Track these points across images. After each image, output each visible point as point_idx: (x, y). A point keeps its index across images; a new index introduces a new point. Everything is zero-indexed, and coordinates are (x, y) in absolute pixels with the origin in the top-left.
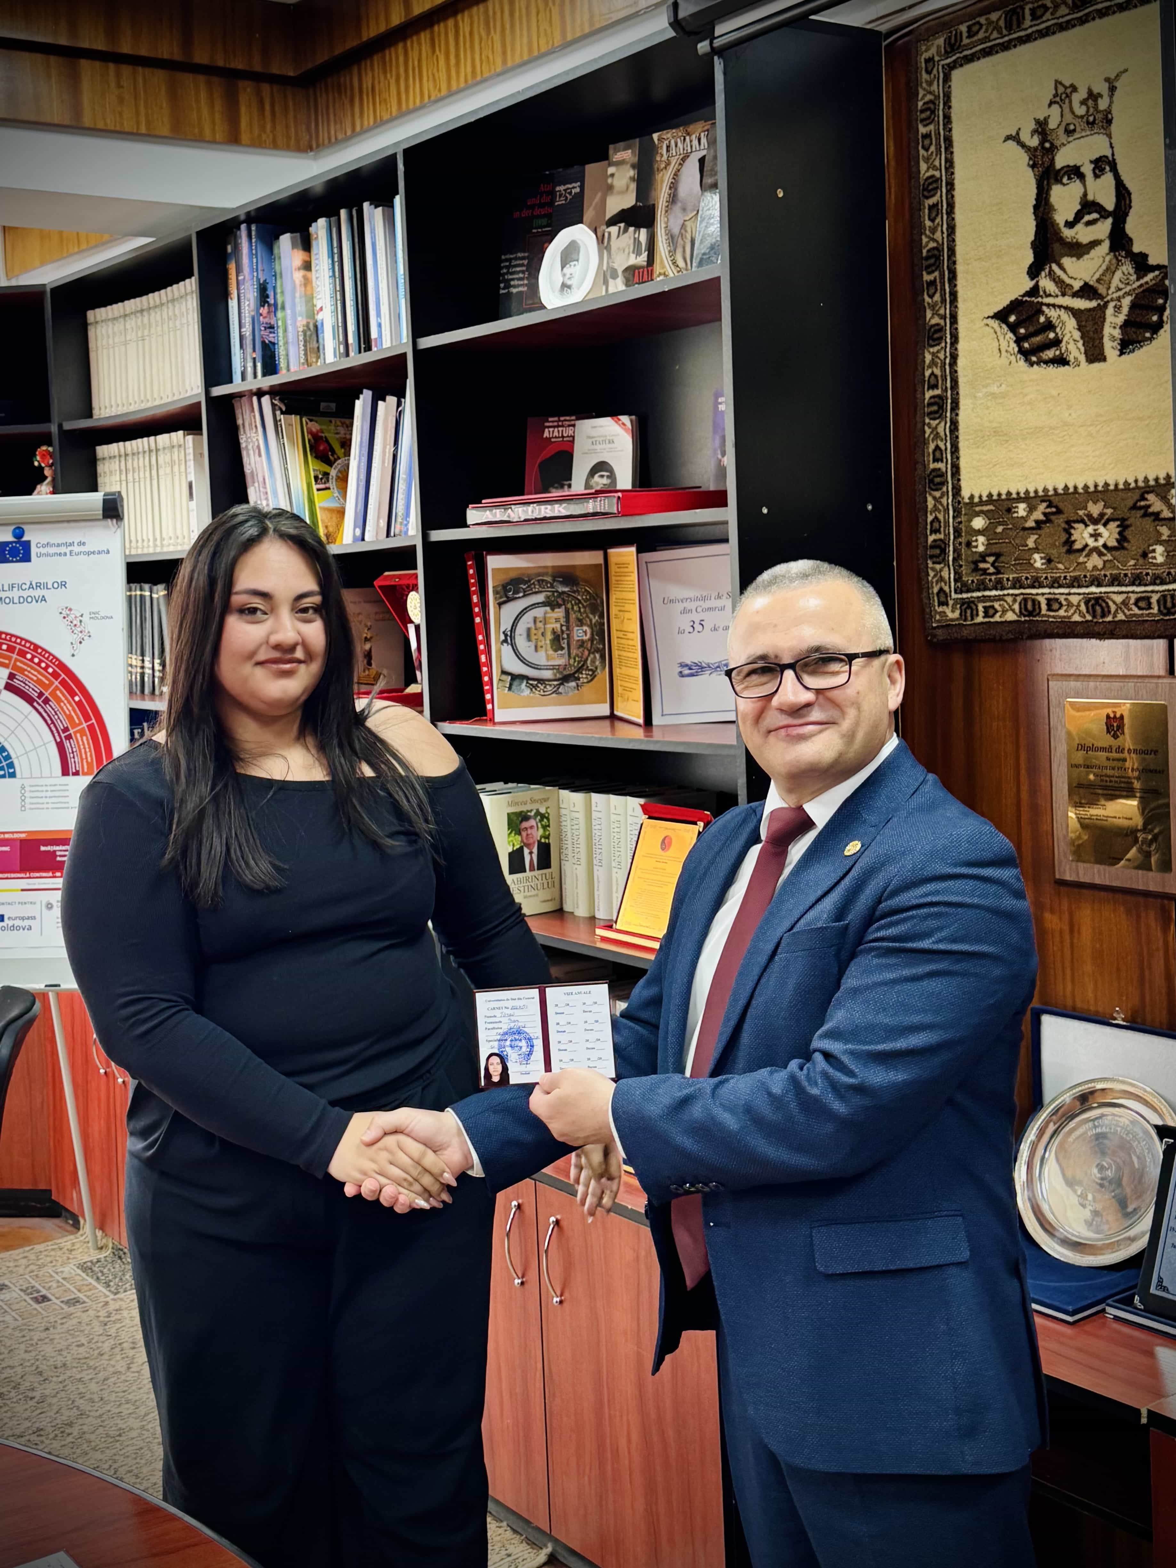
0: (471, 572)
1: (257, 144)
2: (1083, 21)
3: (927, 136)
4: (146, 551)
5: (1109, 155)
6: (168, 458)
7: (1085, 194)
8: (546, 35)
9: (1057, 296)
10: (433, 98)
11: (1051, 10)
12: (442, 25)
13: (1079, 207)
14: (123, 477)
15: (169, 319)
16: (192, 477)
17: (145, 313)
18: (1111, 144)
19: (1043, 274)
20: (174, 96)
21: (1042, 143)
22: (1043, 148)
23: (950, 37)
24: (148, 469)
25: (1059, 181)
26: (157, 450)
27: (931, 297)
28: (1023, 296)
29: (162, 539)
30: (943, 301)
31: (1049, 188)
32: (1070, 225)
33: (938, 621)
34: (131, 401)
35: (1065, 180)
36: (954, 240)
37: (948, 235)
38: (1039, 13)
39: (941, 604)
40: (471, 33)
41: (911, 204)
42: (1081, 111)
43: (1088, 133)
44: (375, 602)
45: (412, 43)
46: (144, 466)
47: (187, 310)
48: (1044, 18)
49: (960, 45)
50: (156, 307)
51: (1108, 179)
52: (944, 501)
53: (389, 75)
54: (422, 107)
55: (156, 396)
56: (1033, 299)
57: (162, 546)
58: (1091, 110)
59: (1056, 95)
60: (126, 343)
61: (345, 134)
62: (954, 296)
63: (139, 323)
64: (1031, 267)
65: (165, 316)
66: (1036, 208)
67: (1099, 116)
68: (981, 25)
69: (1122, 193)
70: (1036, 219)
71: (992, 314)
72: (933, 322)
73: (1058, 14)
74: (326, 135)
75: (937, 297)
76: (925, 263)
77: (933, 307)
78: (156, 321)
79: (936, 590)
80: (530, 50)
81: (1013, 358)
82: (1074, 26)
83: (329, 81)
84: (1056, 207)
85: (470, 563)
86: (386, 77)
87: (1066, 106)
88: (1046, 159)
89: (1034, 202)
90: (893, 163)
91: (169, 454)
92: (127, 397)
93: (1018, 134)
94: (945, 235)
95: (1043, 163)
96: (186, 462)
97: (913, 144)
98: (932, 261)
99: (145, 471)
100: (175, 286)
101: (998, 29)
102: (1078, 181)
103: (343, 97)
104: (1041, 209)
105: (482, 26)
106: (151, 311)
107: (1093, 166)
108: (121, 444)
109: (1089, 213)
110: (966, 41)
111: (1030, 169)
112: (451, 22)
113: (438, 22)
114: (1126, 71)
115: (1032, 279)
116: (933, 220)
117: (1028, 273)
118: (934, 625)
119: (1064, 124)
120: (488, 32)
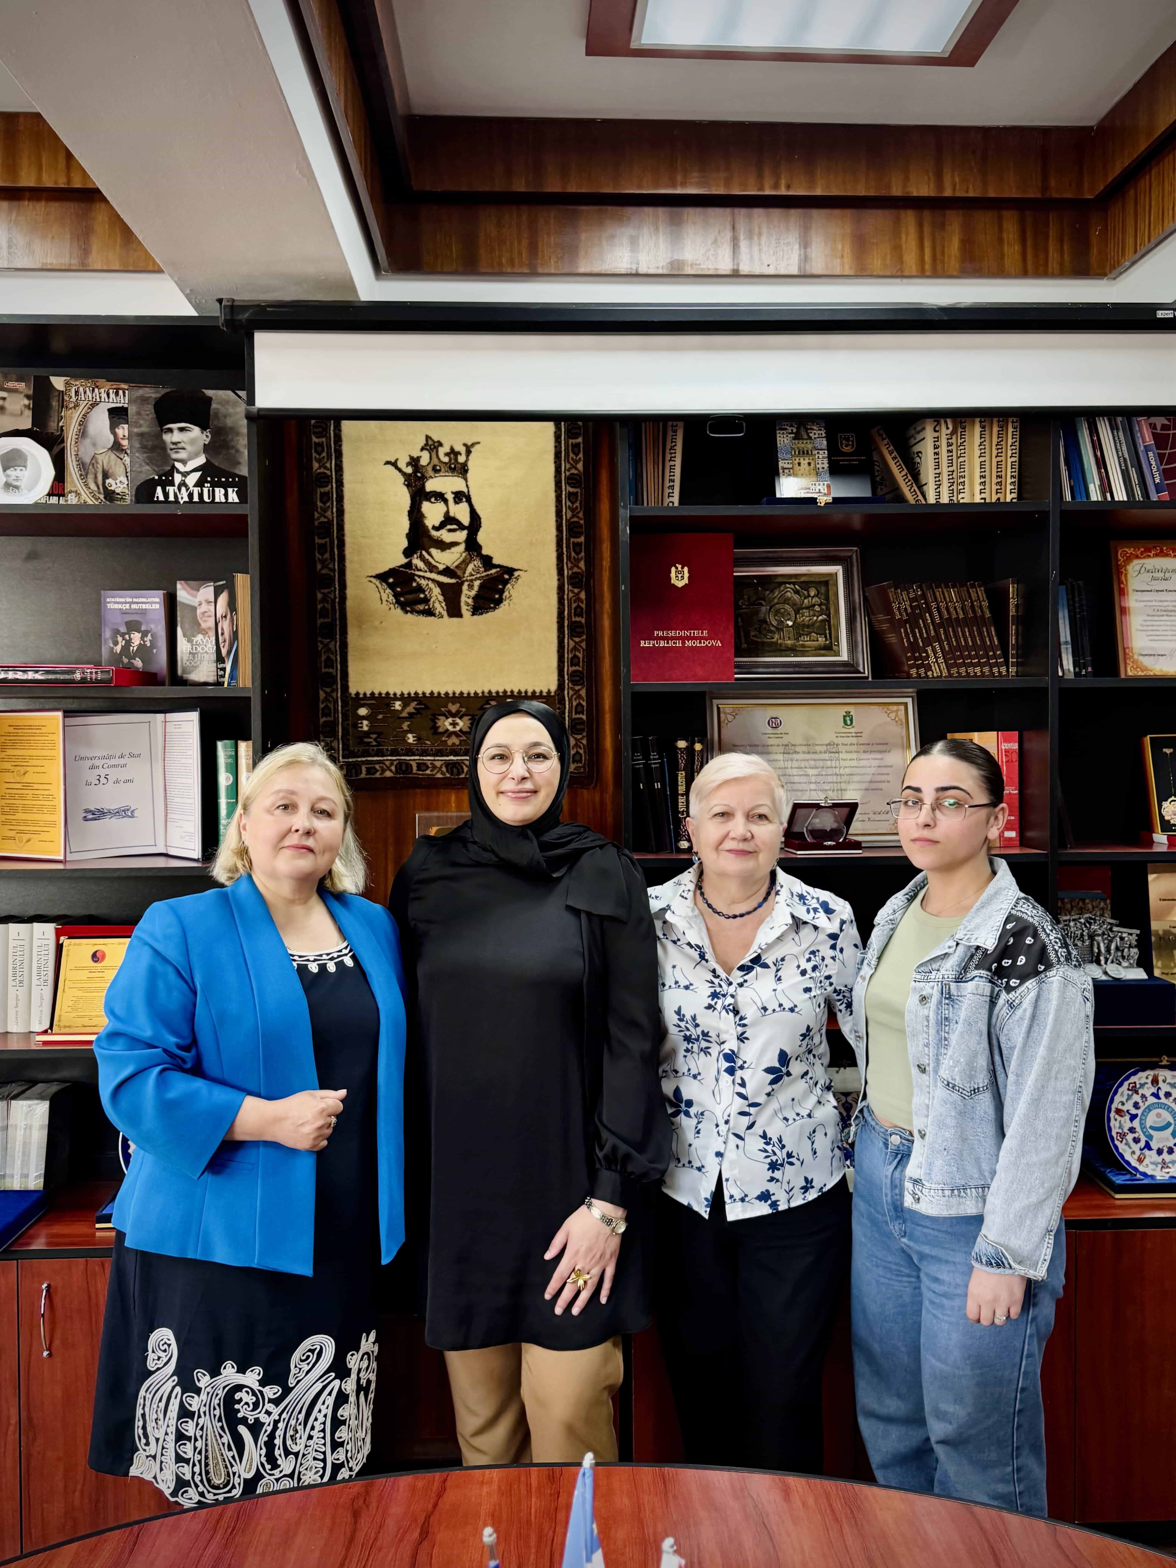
3: (319, 445)
5: (466, 491)
7: (447, 512)
9: (426, 572)
13: (443, 519)
18: (467, 486)
19: (415, 556)
21: (415, 472)
22: (416, 476)
25: (428, 500)
27: (322, 555)
28: (400, 567)
31: (421, 503)
32: (436, 529)
35: (433, 500)
37: (338, 516)
42: (445, 459)
43: (450, 474)
51: (464, 505)
52: (334, 695)
56: (408, 570)
58: (453, 461)
59: (426, 444)
62: (342, 557)
64: (406, 550)
66: (410, 513)
67: (459, 466)
69: (475, 517)
70: (410, 520)
71: (373, 575)
72: (324, 572)
75: (327, 556)
76: (317, 531)
81: (392, 606)
84: (425, 516)
87: (434, 454)
88: (418, 484)
93: (396, 462)
94: (335, 515)
95: (416, 485)
98: (324, 530)
102: (442, 503)
104: (415, 514)
107: (454, 496)
109: (451, 524)
111: (405, 488)
114: (478, 443)
115: (407, 557)
116: (324, 503)
117: (403, 553)
119: (432, 464)
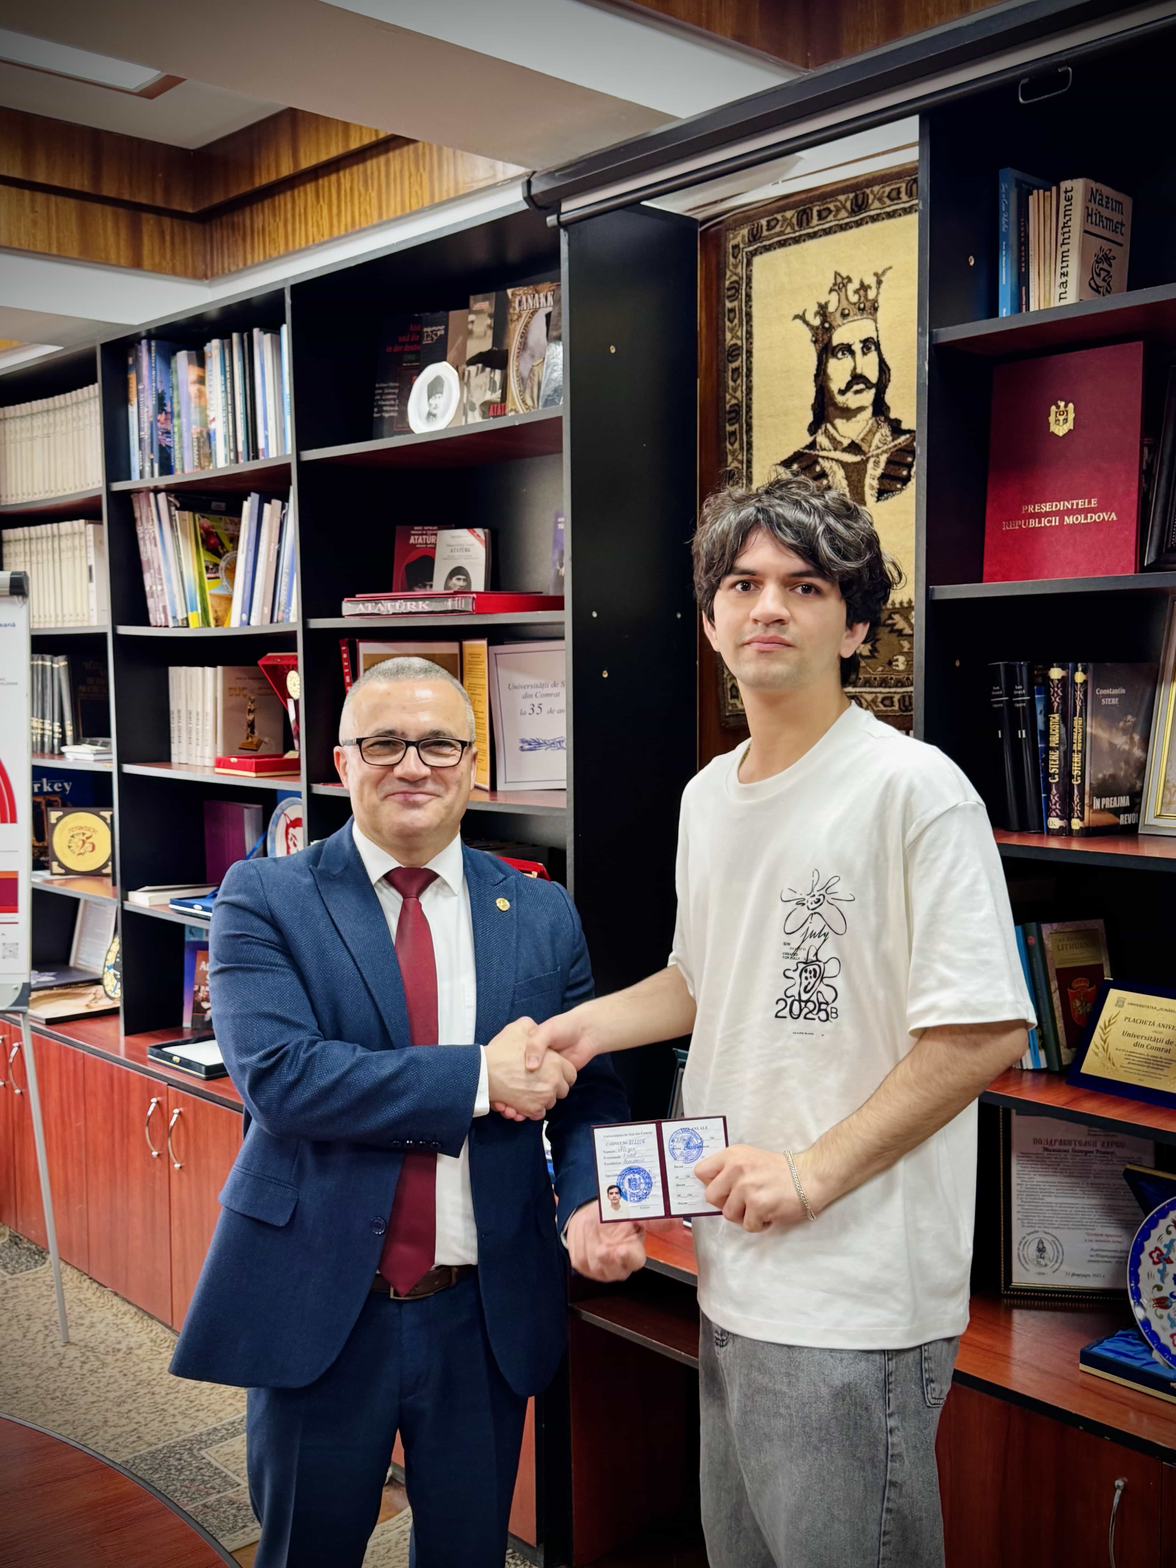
0: (345, 656)
1: (157, 270)
2: (859, 224)
3: (732, 310)
4: (48, 626)
5: (875, 337)
6: (69, 544)
7: (855, 368)
8: (417, 196)
9: (830, 450)
10: (317, 242)
11: (833, 213)
12: (326, 179)
13: (849, 378)
14: (28, 558)
15: (73, 419)
16: (92, 562)
17: (51, 413)
18: (877, 328)
19: (820, 432)
20: (83, 222)
21: (823, 323)
22: (824, 327)
23: (753, 229)
24: (51, 552)
25: (834, 355)
26: (60, 536)
27: (732, 444)
28: (804, 448)
29: (63, 616)
30: (742, 448)
31: (827, 362)
32: (842, 392)
33: (730, 711)
34: (36, 491)
36: (751, 399)
37: (747, 395)
38: (824, 214)
39: (733, 697)
40: (352, 189)
41: (718, 365)
42: (854, 298)
43: (859, 317)
44: (259, 679)
45: (299, 192)
46: (48, 550)
47: (90, 412)
48: (828, 219)
49: (760, 237)
50: (61, 408)
51: (873, 356)
53: (277, 219)
54: (308, 248)
55: (59, 487)
56: (812, 452)
57: (63, 622)
58: (862, 299)
59: (835, 284)
60: (32, 439)
61: (238, 266)
62: (750, 444)
63: (45, 421)
64: (811, 425)
65: (70, 416)
66: (817, 376)
67: (868, 304)
68: (778, 221)
69: (884, 368)
70: (816, 386)
71: (779, 462)
72: (733, 465)
73: (839, 217)
74: (220, 267)
75: (737, 445)
76: (728, 416)
77: (733, 453)
78: (62, 422)
79: (729, 685)
80: (403, 208)
82: (851, 228)
83: (224, 219)
84: (832, 377)
85: (343, 648)
86: (275, 220)
87: (843, 294)
88: (826, 337)
89: (815, 372)
90: (704, 331)
91: (71, 540)
92: (33, 486)
93: (804, 314)
94: (744, 395)
95: (823, 340)
96: (86, 547)
97: (720, 316)
98: (733, 415)
99: (48, 554)
100: (79, 391)
101: (791, 225)
102: (850, 357)
103: (236, 233)
104: (820, 378)
105: (361, 183)
106: (57, 412)
107: (861, 345)
108: (26, 529)
109: (857, 384)
110: (765, 233)
111: (812, 345)
112: (334, 177)
113: (323, 176)
114: (890, 268)
115: (811, 435)
116: (734, 381)
117: (808, 430)
118: (727, 714)
119: (840, 309)
120: (367, 190)
